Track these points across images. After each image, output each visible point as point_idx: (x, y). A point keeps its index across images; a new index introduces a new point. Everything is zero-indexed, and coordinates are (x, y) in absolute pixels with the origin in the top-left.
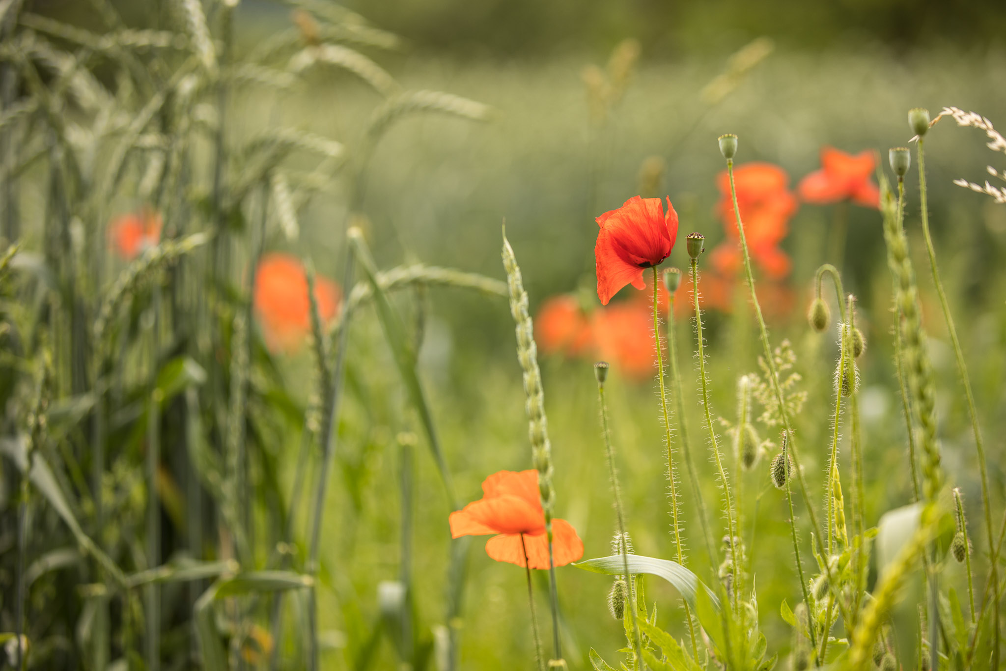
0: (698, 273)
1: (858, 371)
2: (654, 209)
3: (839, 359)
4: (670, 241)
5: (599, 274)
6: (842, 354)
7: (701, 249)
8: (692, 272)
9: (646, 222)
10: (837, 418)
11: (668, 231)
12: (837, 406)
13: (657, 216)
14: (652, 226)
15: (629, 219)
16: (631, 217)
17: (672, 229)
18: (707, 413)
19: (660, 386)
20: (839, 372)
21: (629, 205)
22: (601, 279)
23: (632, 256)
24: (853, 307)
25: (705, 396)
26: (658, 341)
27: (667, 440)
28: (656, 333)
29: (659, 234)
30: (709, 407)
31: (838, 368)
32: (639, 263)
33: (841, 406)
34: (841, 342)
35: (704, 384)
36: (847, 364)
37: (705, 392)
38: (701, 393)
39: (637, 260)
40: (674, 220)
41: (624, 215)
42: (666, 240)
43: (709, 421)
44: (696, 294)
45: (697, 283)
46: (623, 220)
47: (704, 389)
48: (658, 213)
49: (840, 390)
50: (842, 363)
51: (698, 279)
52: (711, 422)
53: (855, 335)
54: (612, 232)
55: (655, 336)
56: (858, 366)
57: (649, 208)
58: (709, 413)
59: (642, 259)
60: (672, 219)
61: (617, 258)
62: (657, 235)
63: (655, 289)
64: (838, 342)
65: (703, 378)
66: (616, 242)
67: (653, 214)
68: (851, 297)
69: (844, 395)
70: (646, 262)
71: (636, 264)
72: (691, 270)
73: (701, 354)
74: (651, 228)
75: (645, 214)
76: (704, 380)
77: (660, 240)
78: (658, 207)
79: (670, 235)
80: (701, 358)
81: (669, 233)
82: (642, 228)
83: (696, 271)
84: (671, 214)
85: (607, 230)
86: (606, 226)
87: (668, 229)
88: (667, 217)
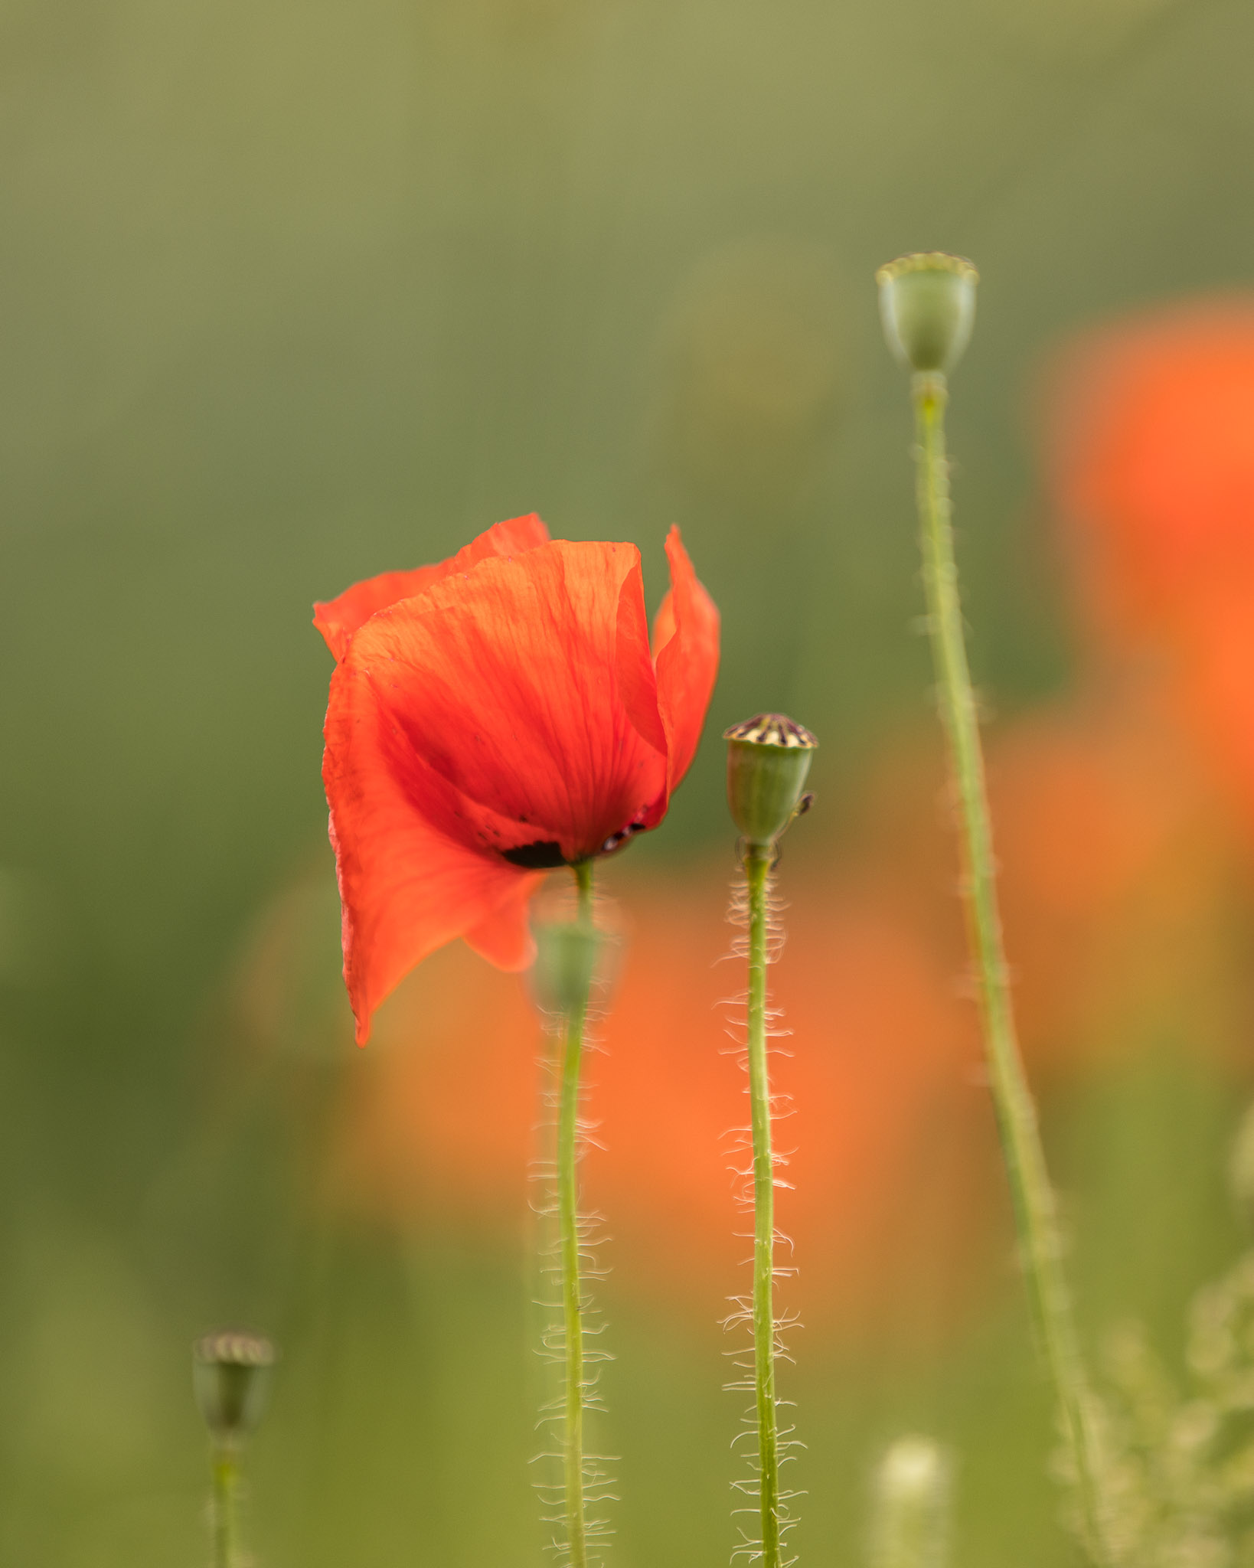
2: (602, 595)
9: (555, 650)
11: (661, 708)
13: (613, 625)
14: (587, 672)
15: (475, 634)
17: (679, 696)
19: (565, 1456)
21: (480, 565)
23: (478, 812)
25: (769, 1519)
29: (616, 716)
32: (508, 844)
35: (769, 1462)
39: (496, 833)
40: (697, 648)
41: (452, 610)
42: (648, 750)
44: (758, 1014)
45: (767, 960)
46: (442, 633)
47: (768, 1486)
48: (619, 616)
54: (385, 684)
55: (556, 1207)
57: (576, 583)
59: (525, 826)
60: (686, 644)
62: (607, 715)
65: (764, 1427)
66: (401, 737)
67: (598, 618)
70: (539, 843)
71: (491, 846)
73: (762, 1313)
74: (579, 684)
75: (556, 614)
76: (771, 1444)
77: (619, 741)
78: (624, 585)
79: (668, 728)
80: (763, 1328)
81: (664, 717)
82: (533, 678)
83: (766, 903)
84: (687, 618)
85: (362, 679)
86: (356, 655)
87: (660, 696)
88: (667, 625)
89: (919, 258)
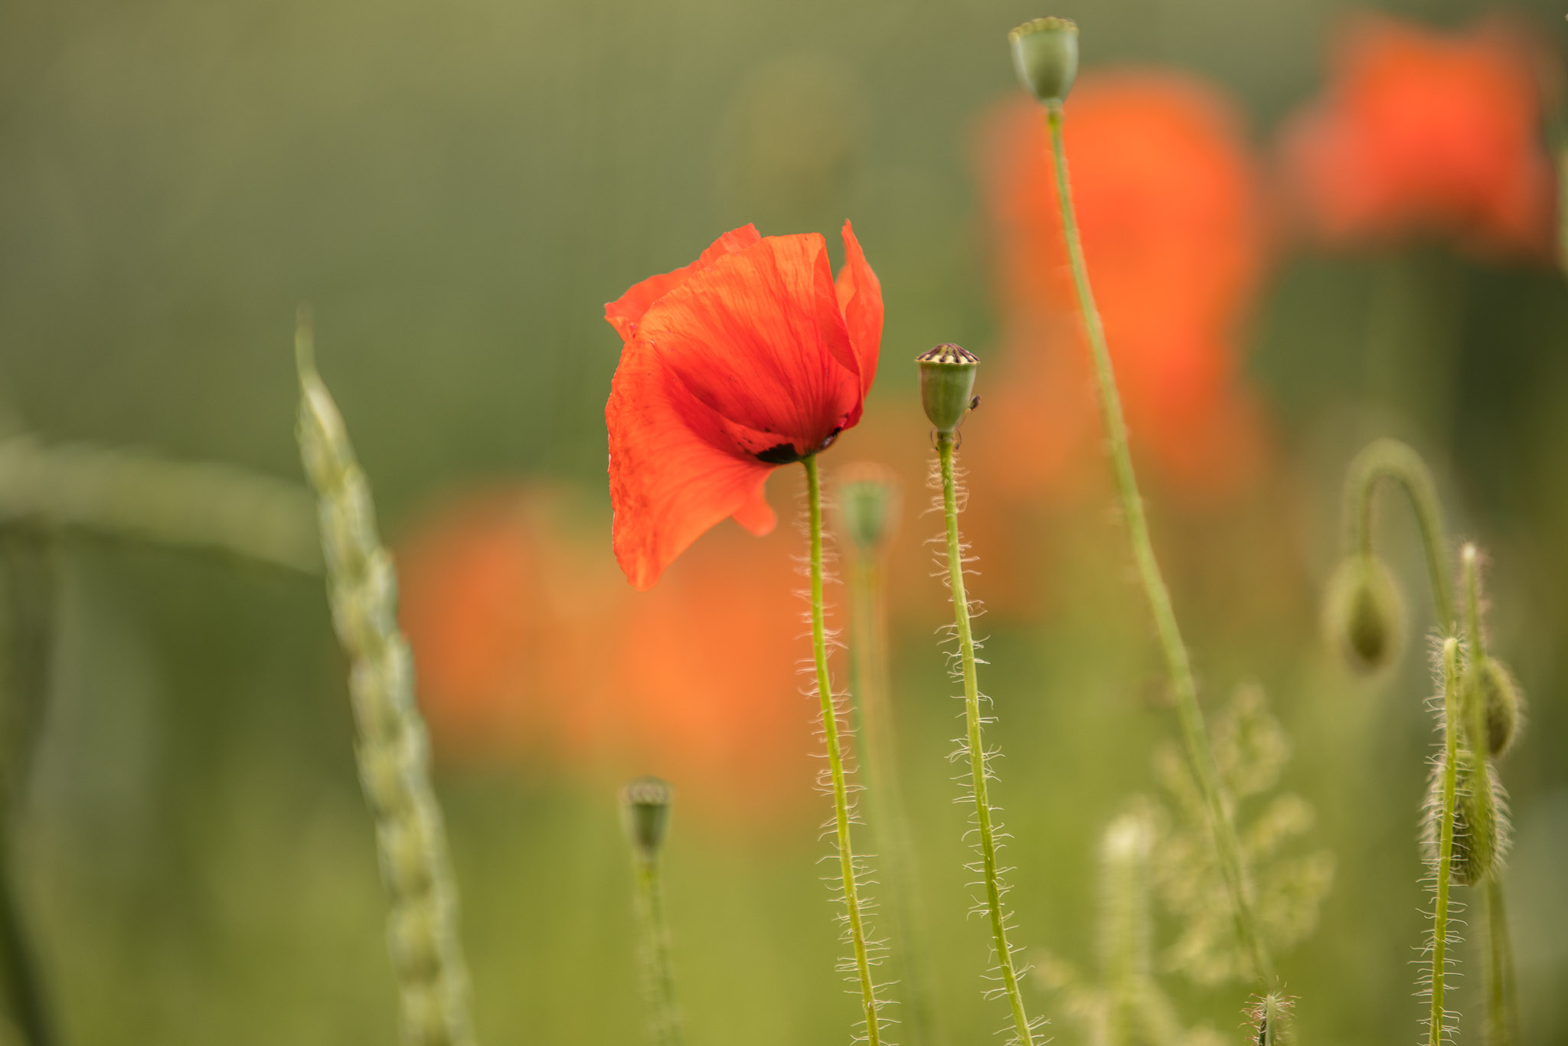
0: (958, 479)
1: (1503, 798)
2: (802, 269)
3: (1437, 758)
4: (857, 373)
5: (623, 486)
6: (1447, 739)
7: (968, 398)
8: (938, 475)
9: (776, 313)
10: (1440, 958)
12: (1437, 916)
13: (812, 291)
14: (799, 325)
15: (722, 308)
16: (727, 300)
17: (861, 334)
18: (1000, 944)
19: (841, 857)
20: (1437, 801)
21: (718, 261)
22: (631, 502)
23: (736, 429)
24: (1479, 587)
25: (992, 887)
26: (827, 706)
27: (867, 1038)
28: (822, 679)
29: (821, 353)
30: (1007, 923)
31: (1435, 787)
32: (757, 449)
33: (1450, 915)
34: (1442, 700)
35: (988, 849)
36: (1465, 773)
37: (992, 876)
38: (978, 877)
39: (749, 442)
40: (870, 302)
41: (704, 293)
42: (845, 372)
43: (1007, 971)
44: (953, 547)
45: (957, 511)
46: (700, 310)
47: (989, 865)
49: (1444, 863)
50: (1449, 772)
51: (958, 498)
52: (1014, 975)
53: (1486, 679)
54: (664, 349)
55: (817, 690)
56: (1505, 780)
57: (784, 265)
58: (1009, 947)
59: (767, 434)
60: (863, 300)
61: (685, 434)
62: (815, 353)
63: (814, 532)
64: (1433, 702)
65: (982, 826)
66: (680, 385)
67: (801, 287)
68: (1469, 553)
69: (1460, 880)
70: (780, 446)
71: (747, 452)
72: (936, 470)
73: (975, 749)
74: (794, 333)
75: (773, 288)
76: (988, 836)
77: (825, 370)
78: (816, 261)
79: (857, 356)
80: (977, 760)
81: (854, 348)
82: (763, 333)
83: (953, 473)
84: (862, 283)
85: (648, 346)
86: (643, 332)
87: (850, 335)
88: (846, 289)
89: (1038, 21)
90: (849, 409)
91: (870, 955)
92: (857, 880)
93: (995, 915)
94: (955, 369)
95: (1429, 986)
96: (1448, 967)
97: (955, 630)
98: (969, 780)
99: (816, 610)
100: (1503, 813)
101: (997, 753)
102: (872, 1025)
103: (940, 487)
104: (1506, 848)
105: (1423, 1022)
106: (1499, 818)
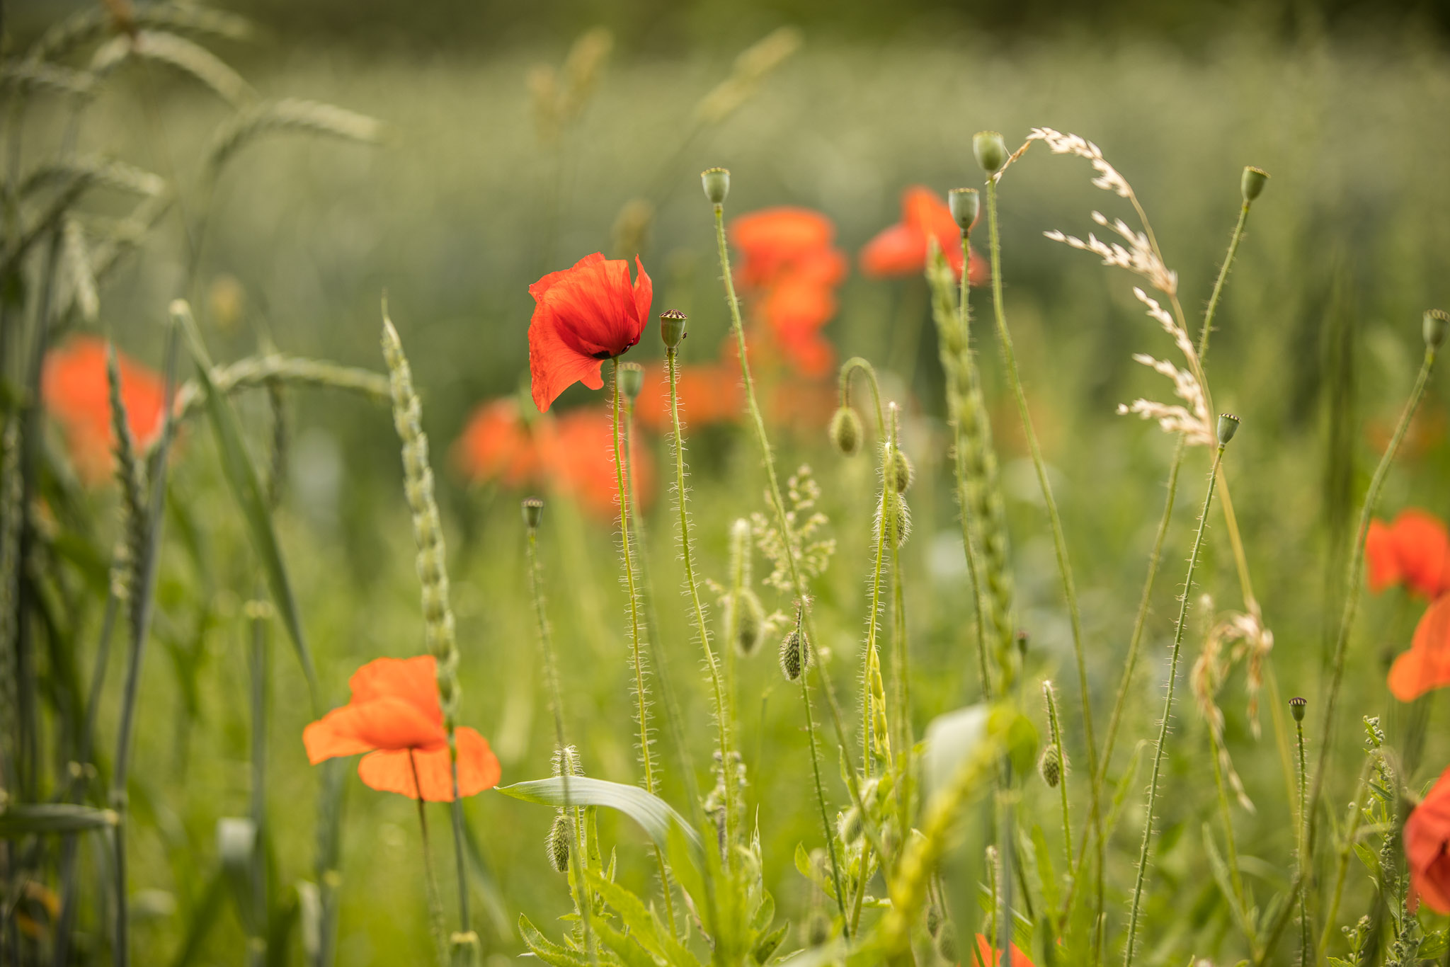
0: (677, 369)
2: (617, 275)
3: (880, 494)
4: (639, 322)
5: (535, 367)
6: (886, 487)
7: (682, 334)
8: (668, 367)
9: (604, 294)
10: (877, 580)
11: (637, 308)
12: (877, 562)
13: (621, 284)
14: (614, 299)
15: (581, 291)
16: (583, 288)
17: (642, 305)
18: (689, 572)
19: (622, 533)
21: (580, 269)
22: (538, 374)
23: (584, 343)
24: (896, 420)
25: (686, 547)
26: (619, 466)
27: (631, 611)
28: (617, 454)
29: (623, 312)
30: (692, 563)
32: (593, 352)
33: (882, 562)
35: (685, 530)
36: (892, 501)
37: (687, 542)
38: (680, 543)
39: (590, 349)
40: (646, 290)
41: (573, 284)
42: (633, 321)
43: (691, 583)
44: (674, 399)
45: (676, 383)
46: (571, 291)
47: (685, 538)
48: (623, 282)
49: (881, 539)
50: (884, 502)
51: (676, 377)
52: (694, 585)
53: (898, 460)
54: (555, 307)
55: (615, 459)
56: (907, 502)
57: (609, 273)
58: (693, 573)
59: (598, 346)
60: (643, 289)
61: (562, 344)
62: (621, 312)
63: (616, 390)
65: (683, 521)
66: (560, 322)
67: (616, 283)
68: (892, 405)
69: (888, 546)
70: (603, 351)
71: (589, 353)
72: (667, 365)
73: (681, 487)
74: (612, 303)
75: (604, 283)
76: (686, 525)
77: (625, 320)
78: (624, 272)
79: (639, 314)
80: (681, 492)
81: (638, 311)
82: (598, 302)
83: (674, 366)
84: (642, 281)
85: (547, 305)
86: (545, 299)
87: (636, 304)
88: (637, 284)
89: (713, 169)
90: (635, 337)
91: (634, 575)
92: (629, 543)
93: (687, 559)
94: (677, 320)
95: (873, 592)
96: (881, 584)
97: (673, 435)
98: (677, 500)
99: (616, 424)
100: (908, 518)
101: (690, 489)
102: (634, 605)
103: (668, 372)
104: (909, 533)
105: (870, 607)
106: (906, 520)
